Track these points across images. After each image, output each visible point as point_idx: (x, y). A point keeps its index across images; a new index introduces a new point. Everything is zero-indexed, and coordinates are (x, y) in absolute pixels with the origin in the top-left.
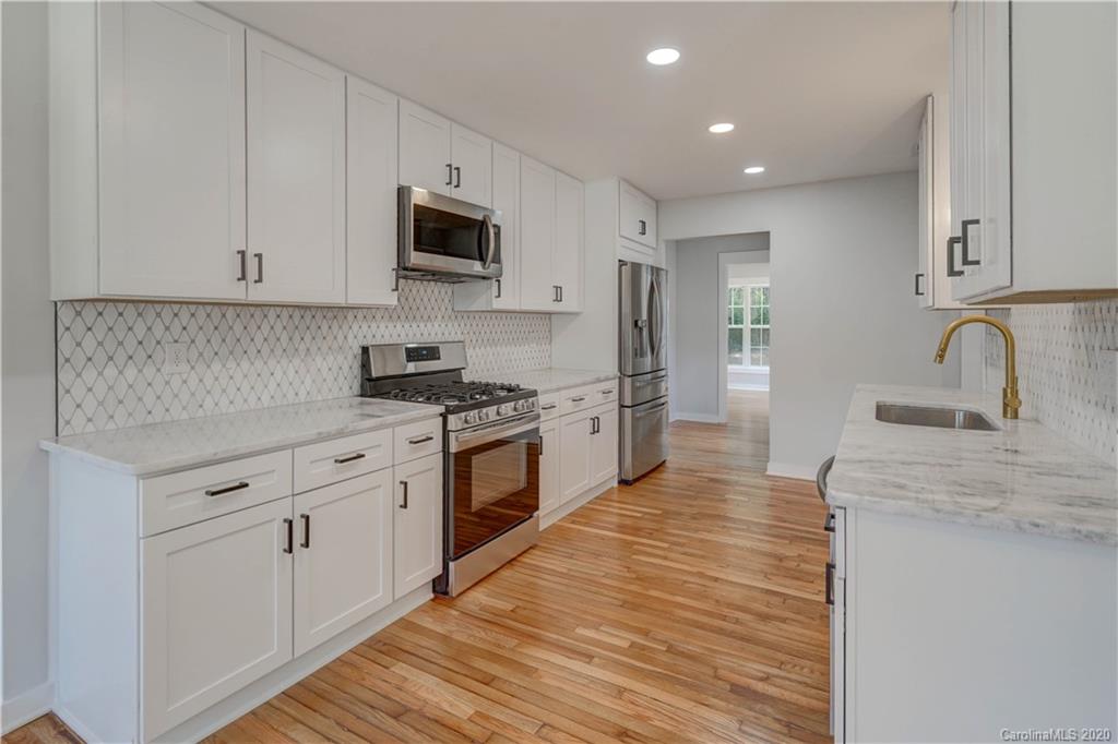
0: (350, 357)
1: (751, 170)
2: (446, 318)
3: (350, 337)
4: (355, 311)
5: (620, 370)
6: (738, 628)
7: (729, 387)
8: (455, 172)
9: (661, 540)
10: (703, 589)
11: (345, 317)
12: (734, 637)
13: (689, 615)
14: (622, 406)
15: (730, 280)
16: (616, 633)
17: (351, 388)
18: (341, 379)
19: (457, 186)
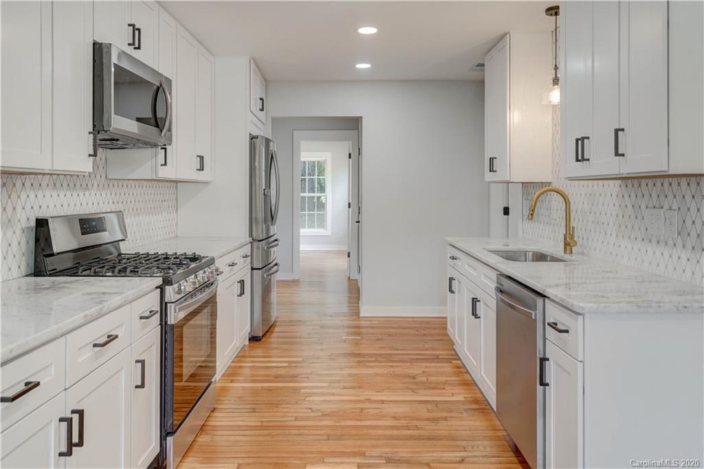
0: (19, 232)
1: (360, 66)
2: (101, 186)
3: (19, 209)
4: (23, 177)
5: (251, 235)
6: (422, 432)
7: (301, 249)
8: (137, 32)
9: (320, 381)
10: (378, 411)
11: (14, 185)
12: (423, 439)
13: (381, 432)
14: (252, 269)
15: (302, 154)
16: (339, 461)
17: (19, 267)
18: (10, 257)
19: (139, 48)
